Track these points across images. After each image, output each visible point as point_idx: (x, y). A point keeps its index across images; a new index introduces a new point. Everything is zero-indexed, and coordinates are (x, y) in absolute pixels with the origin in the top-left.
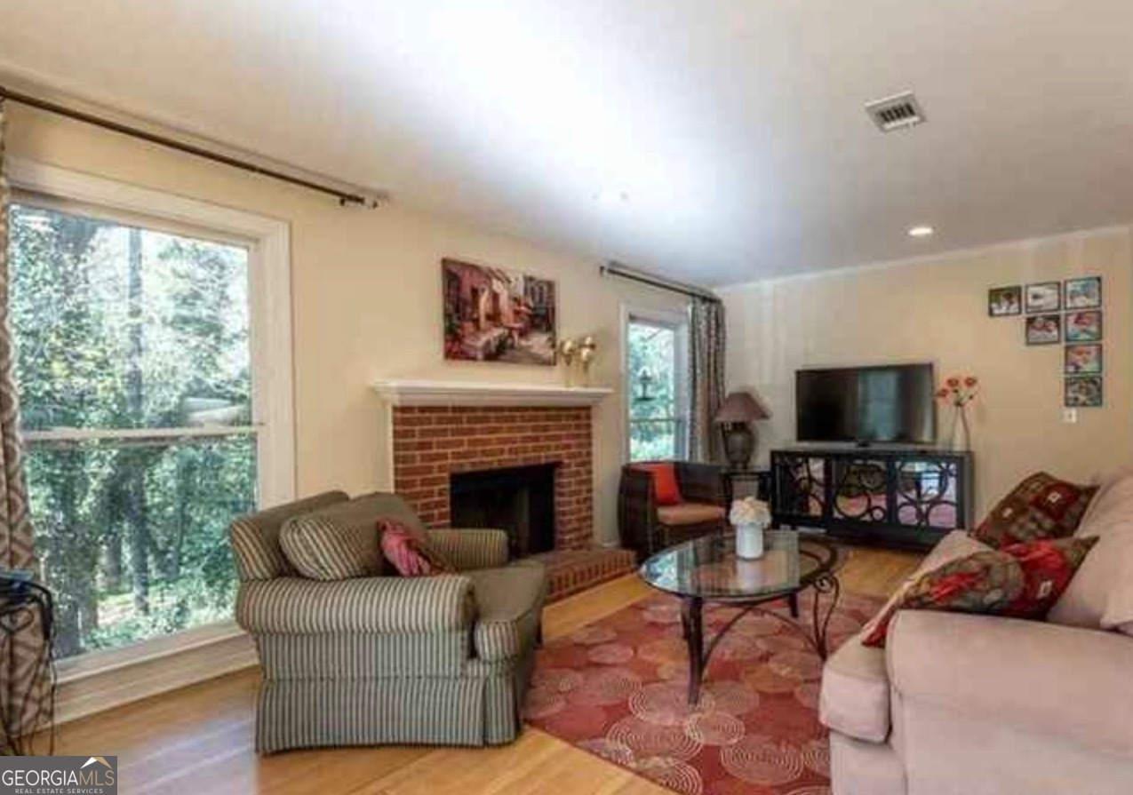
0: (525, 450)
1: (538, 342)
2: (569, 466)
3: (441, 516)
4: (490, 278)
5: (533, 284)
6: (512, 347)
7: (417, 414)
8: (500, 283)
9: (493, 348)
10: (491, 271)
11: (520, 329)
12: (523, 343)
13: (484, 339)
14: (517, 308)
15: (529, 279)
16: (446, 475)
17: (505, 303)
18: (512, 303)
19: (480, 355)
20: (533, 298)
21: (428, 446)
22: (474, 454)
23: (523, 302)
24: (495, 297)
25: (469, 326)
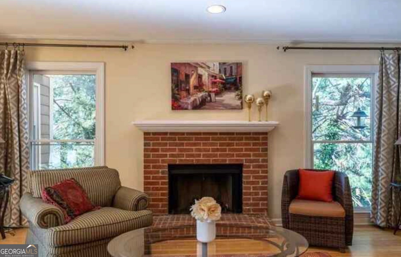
0: (216, 156)
1: (229, 97)
2: (249, 167)
3: (163, 183)
4: (196, 68)
5: (225, 66)
6: (211, 101)
7: (151, 136)
8: (202, 70)
9: (198, 102)
10: (197, 64)
12: (218, 98)
13: (192, 98)
14: (214, 80)
15: (222, 64)
16: (166, 164)
17: (205, 79)
18: (211, 78)
19: (190, 107)
20: (225, 74)
21: (157, 150)
22: (183, 156)
23: (218, 77)
24: (200, 77)
25: (184, 93)
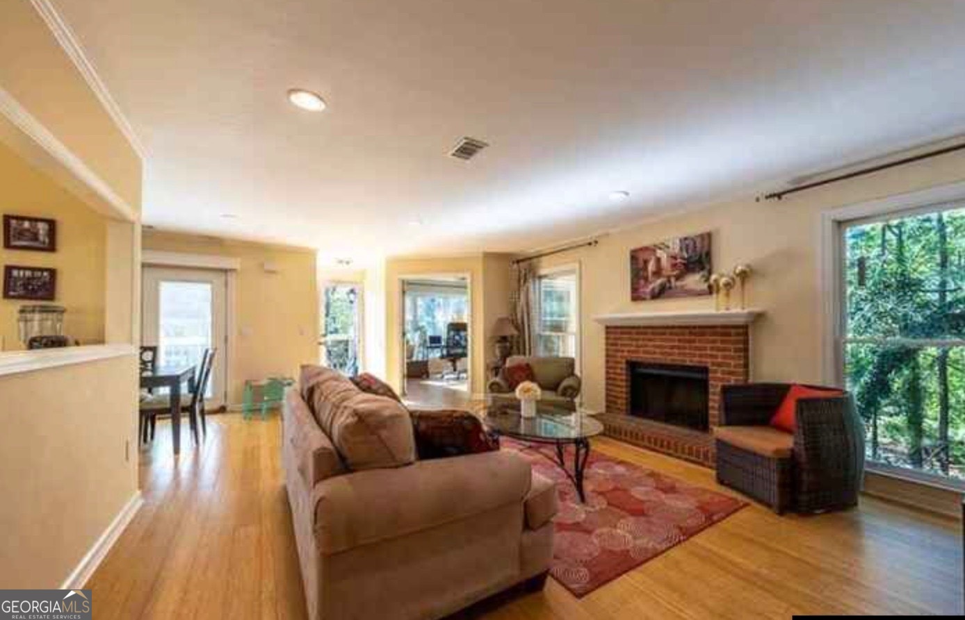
1: (694, 281)
2: (716, 372)
4: (654, 250)
5: (687, 242)
6: (670, 288)
8: (661, 251)
9: (657, 291)
10: (656, 245)
11: (675, 276)
12: (679, 283)
13: (651, 287)
14: (674, 262)
15: (683, 240)
16: (625, 360)
17: (665, 262)
18: (670, 260)
19: (648, 297)
20: (687, 252)
21: (617, 345)
23: (679, 257)
24: (658, 260)
25: (643, 282)
